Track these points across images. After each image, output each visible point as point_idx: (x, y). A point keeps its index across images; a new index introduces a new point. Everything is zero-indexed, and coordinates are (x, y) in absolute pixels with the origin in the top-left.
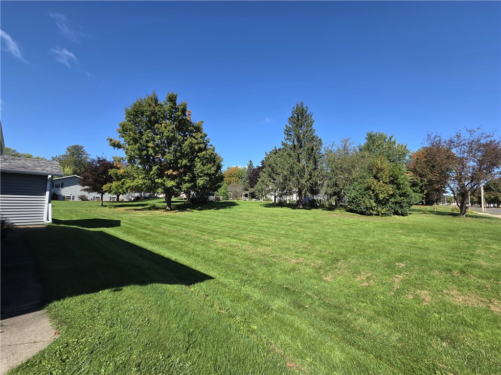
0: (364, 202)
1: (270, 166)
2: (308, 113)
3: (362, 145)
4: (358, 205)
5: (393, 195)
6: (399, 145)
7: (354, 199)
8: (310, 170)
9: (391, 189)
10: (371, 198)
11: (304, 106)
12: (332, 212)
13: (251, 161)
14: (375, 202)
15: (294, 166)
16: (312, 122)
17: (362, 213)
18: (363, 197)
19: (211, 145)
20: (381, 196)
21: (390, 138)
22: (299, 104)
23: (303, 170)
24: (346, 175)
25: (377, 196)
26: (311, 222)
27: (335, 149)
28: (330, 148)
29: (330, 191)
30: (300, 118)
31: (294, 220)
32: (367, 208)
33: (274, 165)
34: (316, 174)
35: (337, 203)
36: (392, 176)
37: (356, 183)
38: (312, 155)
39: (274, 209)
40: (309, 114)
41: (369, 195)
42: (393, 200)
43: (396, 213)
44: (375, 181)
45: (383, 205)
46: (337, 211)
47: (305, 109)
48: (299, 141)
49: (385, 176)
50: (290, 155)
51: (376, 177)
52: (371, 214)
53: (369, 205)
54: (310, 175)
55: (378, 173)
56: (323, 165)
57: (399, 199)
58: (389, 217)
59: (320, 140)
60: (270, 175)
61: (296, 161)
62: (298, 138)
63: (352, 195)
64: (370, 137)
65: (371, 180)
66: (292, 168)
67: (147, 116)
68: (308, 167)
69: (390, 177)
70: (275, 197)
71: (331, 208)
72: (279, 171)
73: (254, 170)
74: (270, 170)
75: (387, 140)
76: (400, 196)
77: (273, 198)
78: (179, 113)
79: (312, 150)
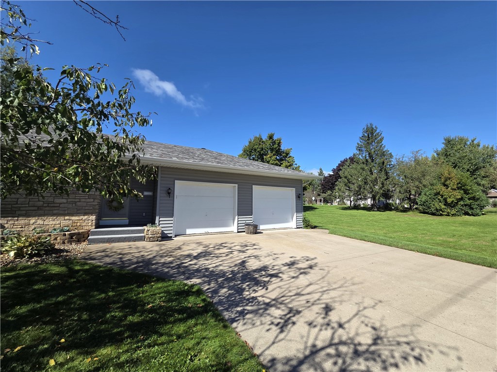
0: (434, 205)
1: (346, 177)
2: (377, 132)
3: (440, 149)
4: (429, 208)
5: (462, 199)
7: (425, 203)
8: (382, 180)
9: (458, 194)
10: (440, 202)
11: (374, 127)
12: (405, 213)
13: (321, 169)
14: (445, 205)
15: (368, 177)
16: (382, 139)
17: (433, 214)
18: (433, 201)
19: (296, 164)
20: (449, 200)
21: (473, 141)
22: (369, 125)
23: (376, 179)
24: (417, 183)
25: (445, 200)
26: (385, 220)
27: (406, 159)
28: (401, 160)
29: (402, 196)
30: (371, 136)
31: (370, 219)
32: (437, 210)
33: (350, 177)
34: (388, 183)
35: (412, 204)
36: (460, 183)
37: (427, 189)
38: (383, 167)
39: (351, 211)
40: (379, 133)
41: (439, 199)
42: (462, 203)
43: (466, 214)
44: (444, 188)
45: (452, 207)
46: (410, 213)
47: (375, 128)
48: (371, 156)
49: (452, 184)
50: (363, 169)
51: (445, 185)
52: (441, 215)
53: (438, 208)
54: (383, 184)
55: (446, 181)
56: (394, 174)
57: (468, 202)
58: (459, 217)
59: (390, 154)
60: (345, 185)
61: (369, 173)
62: (369, 154)
63: (423, 200)
64: (448, 142)
65: (440, 187)
66: (366, 179)
67: (258, 152)
68: (380, 177)
69: (458, 184)
70: (351, 202)
71: (405, 210)
72: (354, 181)
73: (325, 178)
74: (346, 181)
75: (468, 143)
76: (469, 199)
77: (349, 202)
78: (276, 146)
79: (383, 163)
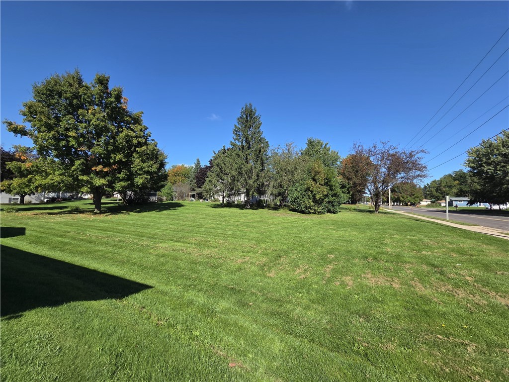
0: (304, 202)
1: (218, 165)
2: (256, 115)
3: (304, 149)
4: (299, 205)
5: (327, 196)
6: (332, 152)
7: (296, 199)
8: (257, 171)
9: (325, 190)
10: (309, 198)
11: (253, 108)
12: (277, 212)
13: (198, 160)
14: (313, 202)
15: (243, 166)
16: (260, 125)
17: (302, 212)
18: (303, 197)
19: (153, 140)
20: (318, 197)
21: (326, 145)
22: (248, 105)
23: (251, 171)
24: (290, 177)
25: (314, 196)
26: (258, 222)
27: (280, 151)
28: (276, 151)
29: (275, 192)
30: (249, 119)
31: (241, 220)
32: (306, 207)
33: (223, 165)
34: (263, 175)
35: (282, 202)
36: (326, 179)
37: (298, 184)
38: (260, 156)
39: (222, 209)
40: (257, 116)
41: (308, 195)
42: (326, 200)
43: (329, 211)
44: (313, 183)
45: (319, 204)
46: (281, 211)
47: (254, 110)
48: (247, 142)
49: (321, 178)
50: (238, 156)
51: (314, 180)
52: (309, 213)
53: (308, 205)
54: (258, 176)
55: (315, 175)
56: (269, 166)
57: (331, 199)
58: (323, 215)
59: (267, 142)
60: (218, 175)
61: (244, 162)
62: (247, 138)
63: (295, 196)
64: (310, 143)
65: (310, 182)
66: (240, 168)
67: (66, 99)
68: (255, 168)
69: (325, 179)
70: (223, 198)
71: (276, 208)
72: (228, 171)
73: (201, 169)
74: (219, 169)
75: (323, 147)
76: (332, 196)
77: (221, 198)
78: (112, 99)
79: (260, 151)
